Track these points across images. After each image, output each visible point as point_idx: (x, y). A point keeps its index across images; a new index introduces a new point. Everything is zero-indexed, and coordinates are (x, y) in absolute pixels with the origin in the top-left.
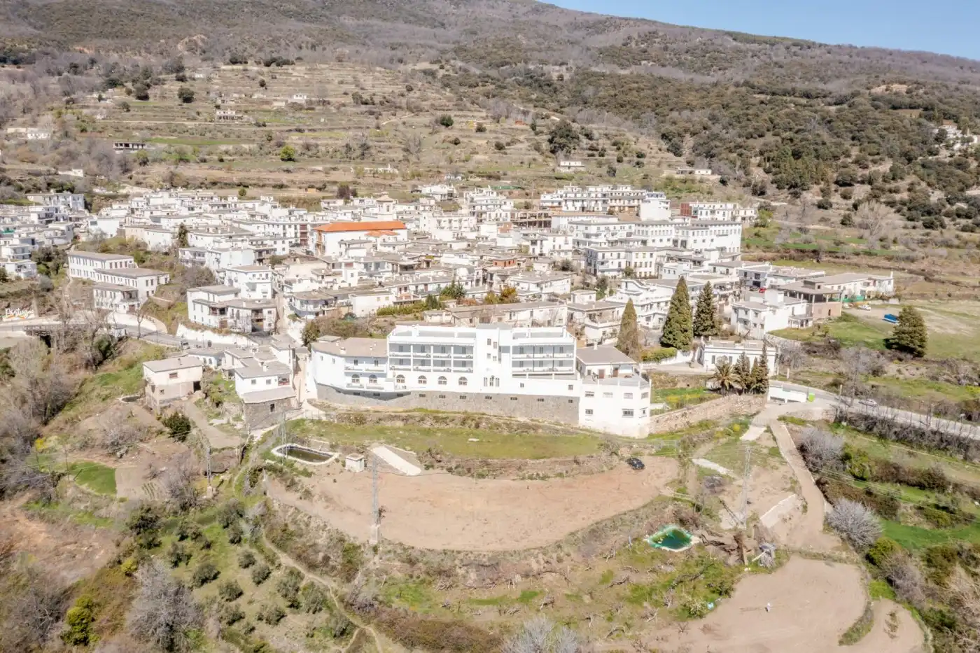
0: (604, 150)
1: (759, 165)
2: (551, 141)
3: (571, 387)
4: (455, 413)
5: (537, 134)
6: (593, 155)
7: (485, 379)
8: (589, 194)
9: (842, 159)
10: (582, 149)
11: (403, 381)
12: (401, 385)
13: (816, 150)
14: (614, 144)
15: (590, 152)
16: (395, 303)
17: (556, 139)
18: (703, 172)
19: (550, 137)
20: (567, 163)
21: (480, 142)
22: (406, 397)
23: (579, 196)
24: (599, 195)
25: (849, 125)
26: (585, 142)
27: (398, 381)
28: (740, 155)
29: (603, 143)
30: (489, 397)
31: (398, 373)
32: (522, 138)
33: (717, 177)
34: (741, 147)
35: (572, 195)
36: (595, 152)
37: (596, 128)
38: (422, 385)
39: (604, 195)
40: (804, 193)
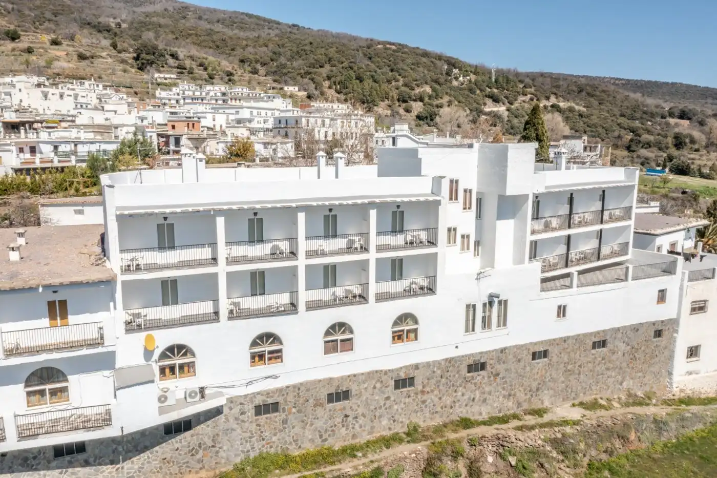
0: (191, 68)
1: (330, 87)
2: (136, 59)
3: (662, 296)
4: (388, 442)
5: (119, 52)
6: (182, 73)
7: (471, 308)
8: (207, 94)
9: (394, 83)
10: (171, 67)
11: (187, 369)
12: (179, 386)
13: (372, 77)
14: (201, 65)
15: (179, 70)
16: (17, 171)
17: (143, 55)
18: (291, 88)
19: (135, 55)
20: (162, 75)
21: (58, 53)
22: (203, 430)
23: (197, 94)
24: (219, 94)
25: (386, 61)
26: (171, 61)
27: (168, 371)
28: (312, 79)
29: (188, 63)
30: (477, 366)
31: (164, 339)
32: (104, 54)
33: (305, 93)
34: (310, 73)
35: (191, 93)
36: (184, 71)
37: (182, 53)
38: (264, 369)
39: (224, 94)
40: (375, 108)
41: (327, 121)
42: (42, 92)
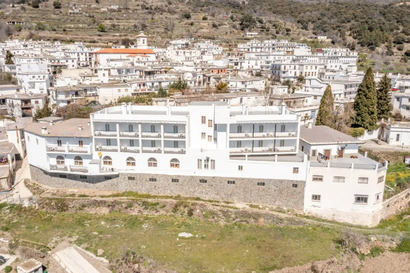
0: (269, 28)
1: (350, 35)
2: (241, 24)
3: (296, 170)
4: (167, 197)
5: (234, 21)
6: (263, 31)
7: (199, 161)
8: (265, 45)
9: (395, 31)
10: (257, 28)
11: (110, 163)
12: (109, 167)
13: (380, 27)
14: (274, 26)
15: (261, 29)
16: (133, 94)
17: (244, 23)
18: (322, 37)
19: (240, 22)
20: (250, 33)
21: (204, 24)
22: (114, 180)
23: (259, 45)
24: (271, 45)
25: (395, 15)
26: (258, 24)
27: (105, 163)
28: (340, 31)
29: (268, 25)
30: (203, 181)
31: (104, 154)
32: (226, 23)
33: (330, 40)
34: (339, 27)
35: (256, 45)
36: (264, 29)
37: (264, 19)
38: (130, 167)
39: (273, 45)
40: (377, 48)
41: (297, 67)
42: (176, 51)
